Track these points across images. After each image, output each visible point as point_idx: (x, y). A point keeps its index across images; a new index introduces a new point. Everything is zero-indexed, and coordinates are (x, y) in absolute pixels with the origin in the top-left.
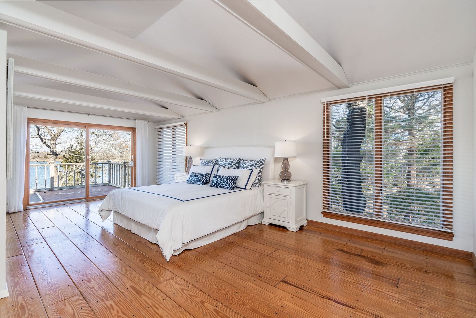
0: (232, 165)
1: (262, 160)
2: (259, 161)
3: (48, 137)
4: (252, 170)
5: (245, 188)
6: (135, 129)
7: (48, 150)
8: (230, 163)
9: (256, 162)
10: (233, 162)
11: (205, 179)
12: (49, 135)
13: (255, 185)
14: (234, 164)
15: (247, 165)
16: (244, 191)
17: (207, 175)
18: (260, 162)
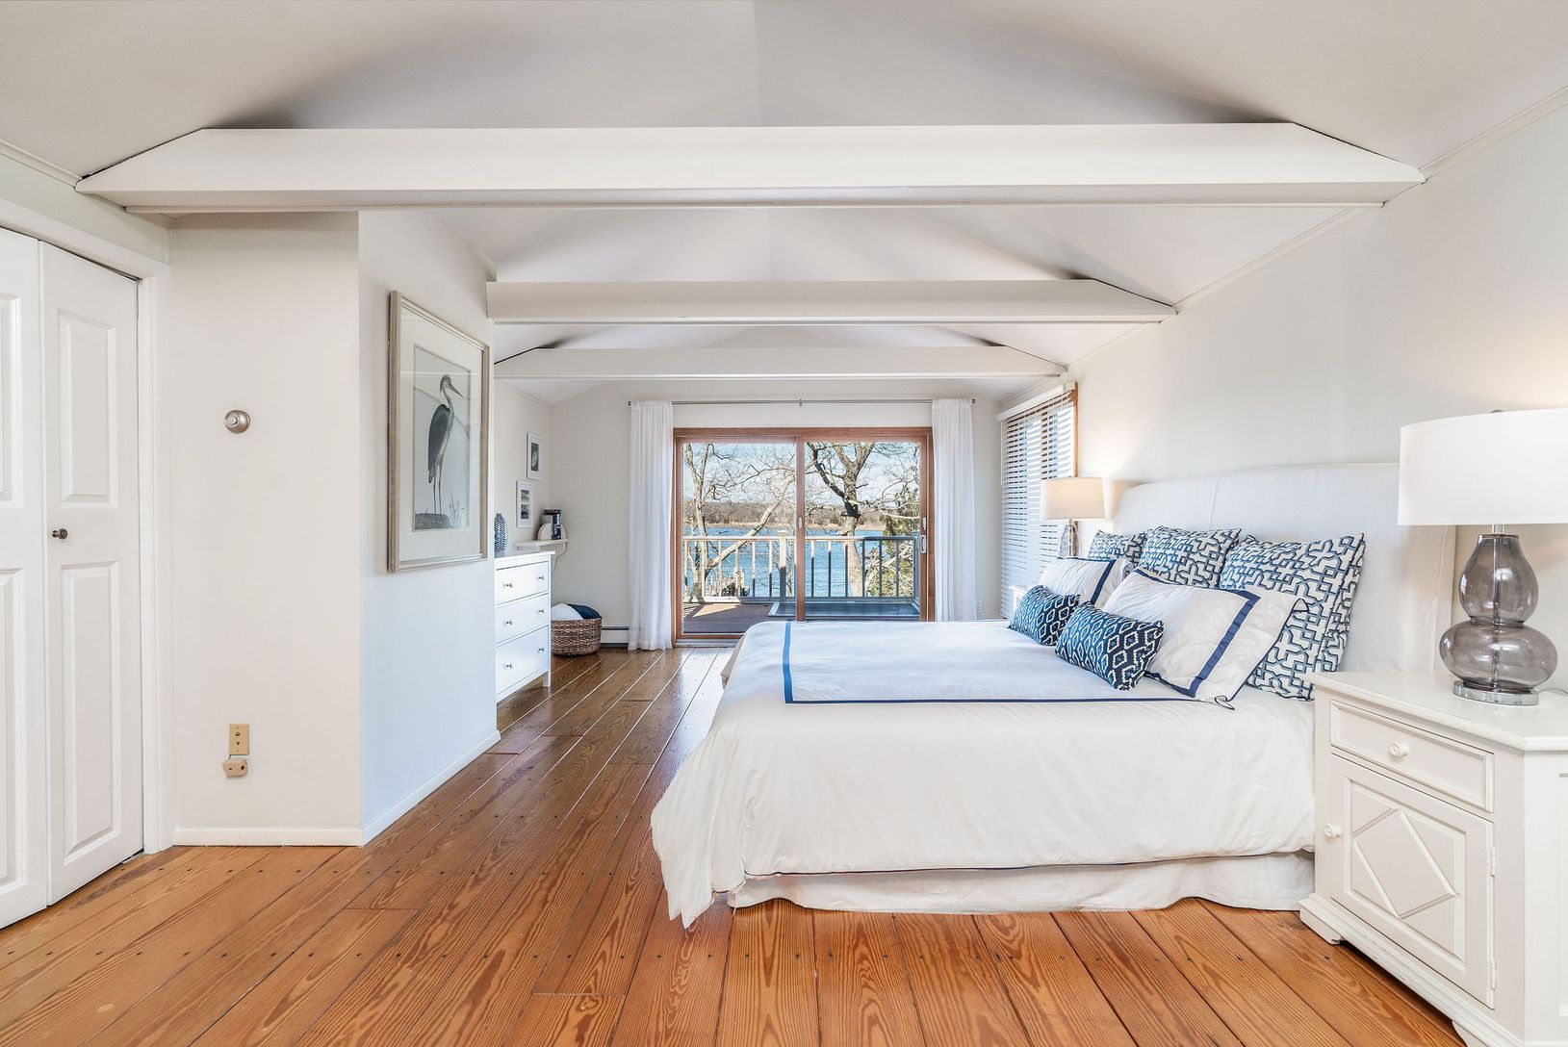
0: (1189, 562)
1: (1336, 542)
2: (1319, 547)
3: (840, 469)
4: (1253, 599)
5: (1190, 693)
6: (929, 430)
7: (840, 501)
8: (1181, 554)
9: (1299, 553)
10: (1194, 550)
11: (1056, 619)
12: (841, 466)
13: (1275, 683)
14: (1196, 557)
15: (1248, 565)
16: (1186, 707)
17: (1066, 604)
18: (1325, 553)
